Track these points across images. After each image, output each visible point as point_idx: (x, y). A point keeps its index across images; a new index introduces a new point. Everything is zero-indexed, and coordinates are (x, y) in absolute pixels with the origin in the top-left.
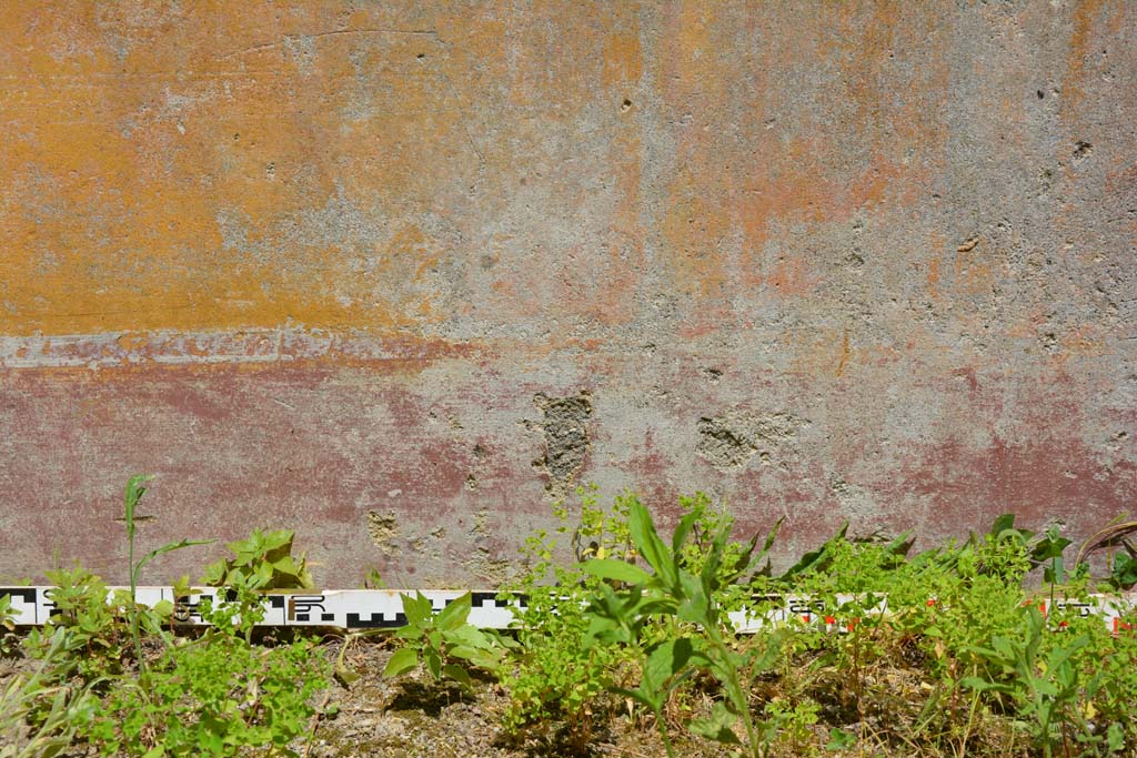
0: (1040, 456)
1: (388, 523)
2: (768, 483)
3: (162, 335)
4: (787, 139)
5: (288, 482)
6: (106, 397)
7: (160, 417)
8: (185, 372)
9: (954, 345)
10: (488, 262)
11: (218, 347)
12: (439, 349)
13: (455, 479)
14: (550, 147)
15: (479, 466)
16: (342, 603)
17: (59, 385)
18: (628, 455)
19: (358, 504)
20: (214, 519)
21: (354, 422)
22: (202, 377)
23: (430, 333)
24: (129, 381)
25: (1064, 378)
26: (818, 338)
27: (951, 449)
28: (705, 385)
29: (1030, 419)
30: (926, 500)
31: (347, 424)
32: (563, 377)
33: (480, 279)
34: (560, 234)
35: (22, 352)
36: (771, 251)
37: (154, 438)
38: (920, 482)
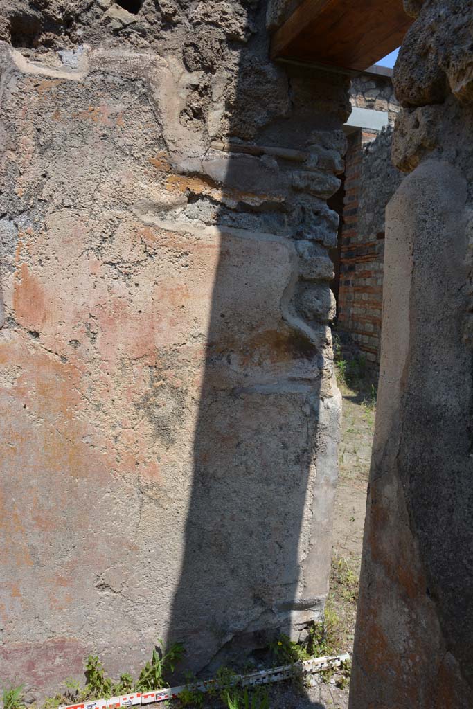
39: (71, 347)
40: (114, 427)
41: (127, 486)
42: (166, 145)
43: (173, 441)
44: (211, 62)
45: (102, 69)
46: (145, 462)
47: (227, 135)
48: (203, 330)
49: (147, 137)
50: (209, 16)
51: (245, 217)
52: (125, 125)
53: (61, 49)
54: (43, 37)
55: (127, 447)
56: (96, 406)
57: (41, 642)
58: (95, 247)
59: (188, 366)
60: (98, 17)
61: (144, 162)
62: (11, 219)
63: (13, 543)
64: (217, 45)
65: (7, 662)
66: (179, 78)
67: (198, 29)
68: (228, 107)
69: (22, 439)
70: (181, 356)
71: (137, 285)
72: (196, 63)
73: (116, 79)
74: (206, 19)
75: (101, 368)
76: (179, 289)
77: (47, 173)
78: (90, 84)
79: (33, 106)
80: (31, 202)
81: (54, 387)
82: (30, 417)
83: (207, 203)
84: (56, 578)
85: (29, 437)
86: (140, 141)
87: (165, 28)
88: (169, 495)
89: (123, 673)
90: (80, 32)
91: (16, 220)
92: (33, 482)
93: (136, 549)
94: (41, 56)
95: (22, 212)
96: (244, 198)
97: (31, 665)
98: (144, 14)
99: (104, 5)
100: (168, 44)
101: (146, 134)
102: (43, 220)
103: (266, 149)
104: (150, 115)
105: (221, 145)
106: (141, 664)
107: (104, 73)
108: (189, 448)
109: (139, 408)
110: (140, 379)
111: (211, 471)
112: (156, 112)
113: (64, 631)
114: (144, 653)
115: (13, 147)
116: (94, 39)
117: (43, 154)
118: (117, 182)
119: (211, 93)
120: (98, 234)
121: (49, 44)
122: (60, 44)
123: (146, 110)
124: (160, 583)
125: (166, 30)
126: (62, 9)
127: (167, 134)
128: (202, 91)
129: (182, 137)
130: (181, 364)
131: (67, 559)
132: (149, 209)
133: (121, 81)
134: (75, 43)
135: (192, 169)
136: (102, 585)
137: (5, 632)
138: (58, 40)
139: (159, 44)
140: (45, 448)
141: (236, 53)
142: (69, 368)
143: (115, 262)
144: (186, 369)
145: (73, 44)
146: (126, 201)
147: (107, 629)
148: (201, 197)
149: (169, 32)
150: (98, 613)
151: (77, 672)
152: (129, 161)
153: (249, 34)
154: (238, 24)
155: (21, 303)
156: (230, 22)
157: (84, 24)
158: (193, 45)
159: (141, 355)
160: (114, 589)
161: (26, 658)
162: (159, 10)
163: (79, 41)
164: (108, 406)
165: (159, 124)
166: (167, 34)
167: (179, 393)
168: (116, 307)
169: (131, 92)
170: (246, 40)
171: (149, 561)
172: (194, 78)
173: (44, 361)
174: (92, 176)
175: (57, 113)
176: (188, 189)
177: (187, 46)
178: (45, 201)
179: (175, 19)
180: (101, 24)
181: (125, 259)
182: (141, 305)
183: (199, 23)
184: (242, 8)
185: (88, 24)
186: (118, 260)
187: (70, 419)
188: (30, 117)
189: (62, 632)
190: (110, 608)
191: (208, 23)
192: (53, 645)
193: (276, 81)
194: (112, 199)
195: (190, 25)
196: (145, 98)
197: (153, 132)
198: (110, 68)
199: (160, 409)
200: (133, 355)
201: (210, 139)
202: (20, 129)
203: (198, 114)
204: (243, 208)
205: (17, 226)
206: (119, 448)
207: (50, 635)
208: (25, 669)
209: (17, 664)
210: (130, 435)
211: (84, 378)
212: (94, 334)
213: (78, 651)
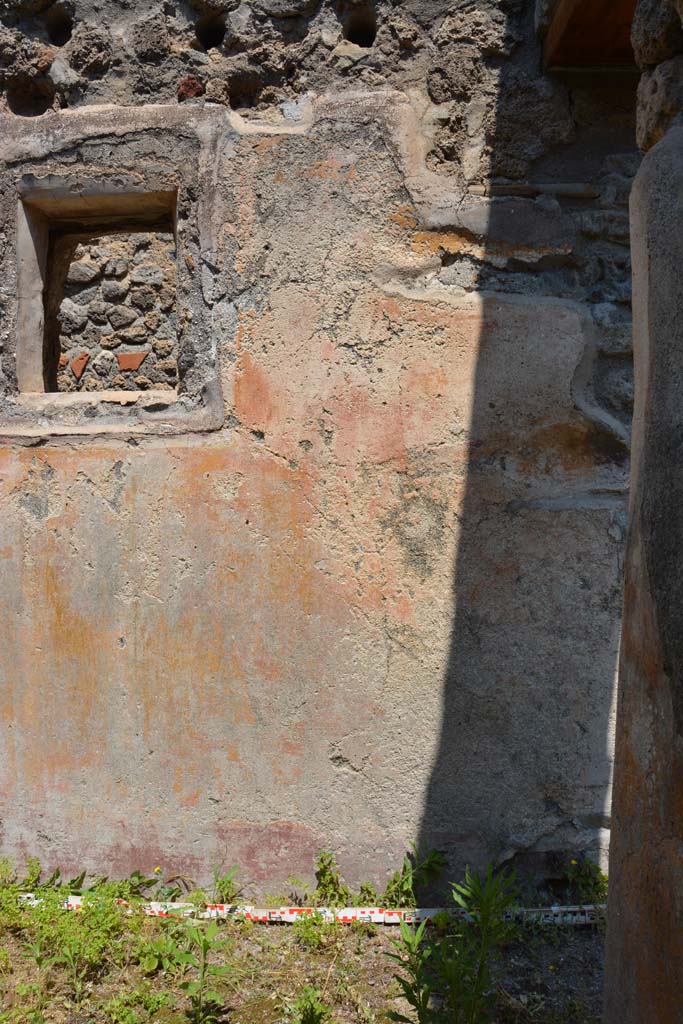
0: (146, 852)
2: (60, 854)
4: (60, 742)
9: (118, 813)
18: (15, 841)
25: (152, 826)
26: (74, 807)
27: (118, 847)
28: (39, 820)
29: (143, 839)
30: (111, 864)
36: (57, 778)
38: (109, 858)
39: (302, 449)
40: (355, 550)
41: (372, 628)
42: (409, 196)
43: (430, 570)
44: (464, 87)
45: (329, 116)
46: (394, 597)
47: (489, 176)
48: (464, 424)
49: (386, 189)
50: (458, 32)
51: (519, 278)
52: (358, 178)
53: (282, 101)
54: (264, 92)
55: (371, 577)
56: (332, 522)
57: (263, 824)
58: (328, 327)
59: (447, 472)
60: (323, 59)
61: (383, 219)
62: (230, 300)
63: (231, 692)
64: (470, 66)
65: (223, 843)
66: (424, 114)
67: (445, 48)
68: (489, 140)
69: (244, 562)
70: (439, 459)
71: (380, 370)
72: (445, 91)
73: (346, 125)
74: (455, 36)
75: (337, 475)
76: (433, 374)
77: (269, 244)
78: (316, 135)
79: (252, 170)
80: (252, 279)
81: (282, 498)
82: (253, 536)
83: (467, 264)
84: (282, 742)
85: (252, 560)
86: (377, 194)
87: (403, 57)
88: (426, 642)
89: (363, 882)
90: (303, 79)
91: (236, 301)
92: (256, 616)
93: (383, 713)
94: (260, 114)
95: (242, 291)
96: (516, 253)
97: (251, 853)
98: (378, 45)
99: (329, 44)
100: (409, 76)
101: (385, 185)
102: (266, 300)
103: (541, 187)
104: (388, 162)
105: (481, 189)
106: (388, 873)
107: (332, 121)
108: (448, 582)
109: (386, 527)
110: (386, 488)
111: (481, 613)
112: (396, 157)
113: (291, 813)
114: (392, 859)
115: (231, 218)
116: (319, 85)
117: (264, 222)
118: (352, 247)
119: (467, 126)
120: (331, 311)
121: (270, 99)
122: (282, 97)
123: (382, 157)
124: (414, 764)
125: (405, 59)
126: (282, 58)
127: (410, 182)
128: (455, 125)
129: (430, 185)
130: (437, 470)
131: (295, 719)
132: (392, 276)
133: (352, 127)
134: (298, 92)
135: (444, 222)
136: (338, 758)
137: (221, 805)
138: (279, 93)
139: (397, 76)
140: (271, 574)
141: (496, 72)
142: (298, 476)
143: (352, 343)
144: (445, 476)
145: (295, 94)
146: (363, 268)
147: (345, 819)
148: (458, 257)
149: (409, 60)
150: (333, 795)
151: (306, 871)
152: (365, 221)
153: (512, 45)
154: (497, 34)
155: (242, 398)
156: (486, 33)
157: (307, 69)
158: (438, 70)
159: (387, 458)
160: (354, 764)
161: (246, 842)
162: (396, 37)
163: (303, 90)
164: (347, 523)
165: (400, 172)
166: (406, 64)
167: (437, 507)
168: (355, 399)
169: (365, 138)
170: (508, 52)
171: (399, 730)
172: (443, 111)
173: (269, 467)
174: (321, 243)
175: (280, 175)
176: (442, 248)
177: (431, 73)
178: (268, 276)
179: (416, 44)
180: (327, 66)
181: (365, 339)
182: (386, 395)
183: (445, 43)
184: (501, 14)
185: (313, 69)
186: (356, 341)
187: (300, 538)
188: (249, 182)
189: (289, 815)
190: (349, 790)
191: (457, 41)
192: (277, 830)
193: (552, 98)
194: (346, 268)
195: (434, 48)
196: (381, 143)
197: (392, 182)
198: (338, 114)
199: (412, 529)
200: (377, 458)
201: (466, 183)
202: (238, 197)
203: (450, 154)
204: (516, 266)
205: (237, 308)
206: (361, 578)
207: (274, 816)
208: (244, 857)
209: (235, 848)
210: (375, 561)
211: (317, 488)
212: (329, 432)
213: (308, 843)
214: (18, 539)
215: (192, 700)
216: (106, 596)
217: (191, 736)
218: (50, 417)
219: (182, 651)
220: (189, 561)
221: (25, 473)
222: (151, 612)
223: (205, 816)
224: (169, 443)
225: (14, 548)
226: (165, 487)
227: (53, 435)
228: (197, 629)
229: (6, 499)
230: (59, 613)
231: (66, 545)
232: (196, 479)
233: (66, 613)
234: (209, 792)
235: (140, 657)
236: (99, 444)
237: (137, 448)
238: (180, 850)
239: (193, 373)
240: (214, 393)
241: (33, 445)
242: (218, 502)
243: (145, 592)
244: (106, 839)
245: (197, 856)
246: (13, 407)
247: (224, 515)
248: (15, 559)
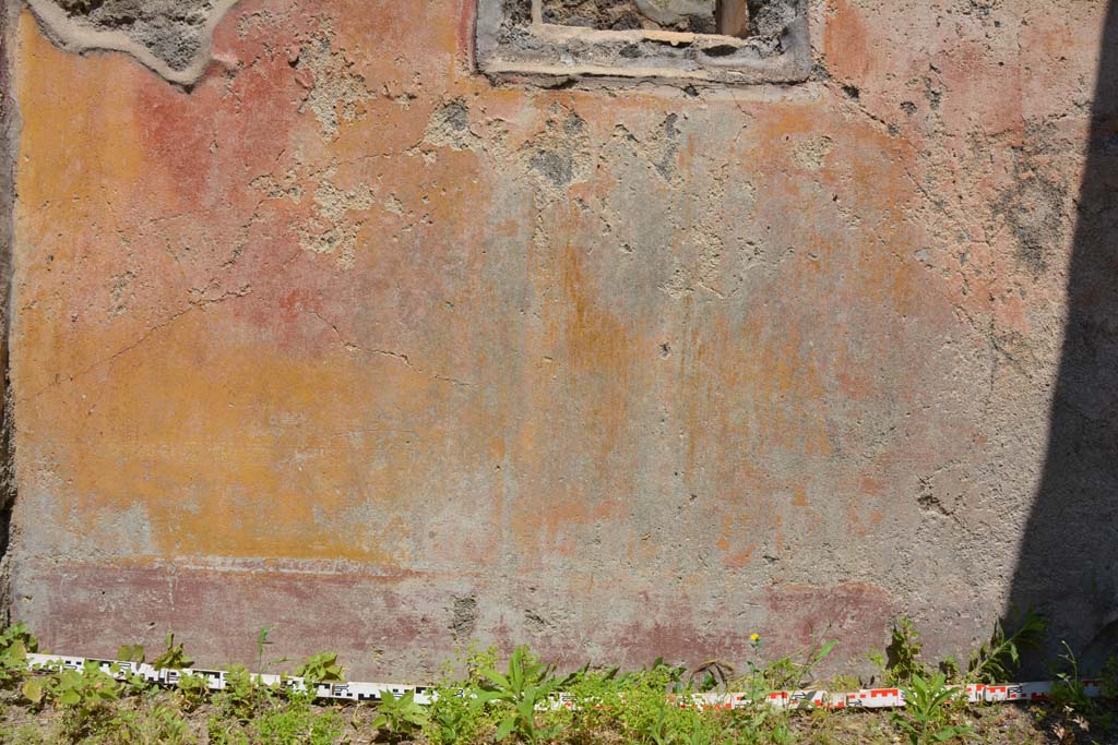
0: (675, 631)
1: (380, 652)
2: (555, 641)
3: (285, 560)
4: (568, 487)
5: (335, 630)
6: (257, 587)
7: (281, 597)
8: (293, 577)
9: (640, 581)
10: (432, 535)
11: (309, 567)
12: (408, 573)
13: (412, 633)
14: (463, 484)
15: (423, 627)
16: (356, 689)
17: (237, 580)
18: (492, 626)
19: (367, 642)
20: (301, 645)
21: (368, 605)
22: (300, 580)
23: (404, 565)
24: (268, 580)
25: (686, 597)
26: (580, 575)
27: (637, 627)
28: (528, 595)
29: (671, 615)
30: (625, 650)
31: (364, 605)
32: (464, 589)
33: (428, 542)
34: (466, 523)
35: (223, 564)
36: (560, 537)
37: (277, 606)
38: (624, 642)
39: (903, 113)
40: (961, 238)
41: (976, 334)
43: (1044, 267)
46: (1003, 298)
48: (1087, 94)
55: (978, 272)
56: (936, 203)
57: (828, 587)
59: (1068, 150)
63: (805, 415)
65: (776, 615)
69: (829, 248)
70: (1059, 135)
71: (997, 24)
75: (944, 147)
76: (1057, 32)
81: (878, 171)
82: (842, 216)
84: (861, 479)
85: (839, 246)
88: (1036, 354)
89: (946, 657)
92: (841, 317)
93: (984, 439)
97: (809, 626)
106: (973, 644)
108: (1062, 282)
109: (996, 212)
110: (999, 165)
111: (1098, 319)
113: (863, 572)
114: (979, 626)
124: (1013, 503)
130: (1057, 147)
131: (880, 449)
136: (927, 498)
137: (778, 565)
140: (861, 264)
142: (898, 144)
144: (1065, 155)
147: (928, 577)
150: (916, 546)
151: (875, 646)
155: (833, 44)
159: (1002, 130)
160: (944, 506)
161: (803, 612)
164: (953, 205)
167: (1054, 191)
168: (968, 56)
171: (1001, 462)
173: (864, 132)
182: (1003, 53)
187: (898, 221)
189: (861, 574)
190: (935, 539)
192: (845, 595)
199: (1026, 216)
200: (990, 129)
206: (967, 272)
207: (843, 577)
208: (800, 631)
209: (790, 621)
210: (983, 253)
211: (920, 160)
212: (936, 94)
213: (880, 610)
214: (526, 211)
215: (753, 426)
216: (648, 289)
217: (747, 473)
218: (576, 54)
219: (745, 362)
220: (760, 246)
221: (542, 123)
222: (707, 311)
223: (755, 580)
224: (739, 95)
225: (520, 222)
226: (732, 150)
227: (586, 75)
228: (767, 331)
229: (511, 158)
230: (580, 311)
231: (595, 220)
232: (772, 141)
233: (590, 311)
234: (764, 547)
235: (688, 369)
236: (646, 89)
237: (696, 98)
238: (719, 627)
239: (769, 11)
240: (800, 37)
241: (556, 87)
242: (799, 172)
243: (700, 283)
244: (620, 615)
245: (740, 633)
246: (526, 37)
247: (807, 188)
248: (521, 238)
